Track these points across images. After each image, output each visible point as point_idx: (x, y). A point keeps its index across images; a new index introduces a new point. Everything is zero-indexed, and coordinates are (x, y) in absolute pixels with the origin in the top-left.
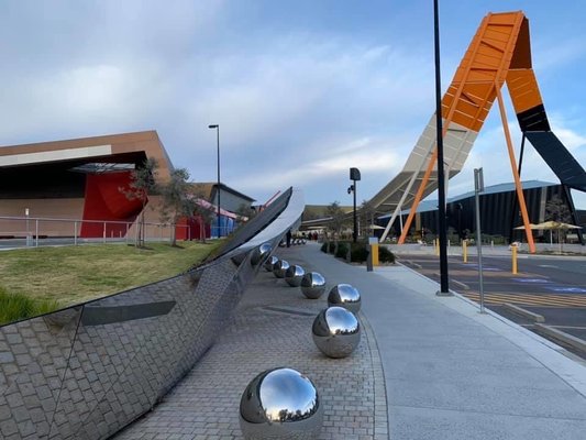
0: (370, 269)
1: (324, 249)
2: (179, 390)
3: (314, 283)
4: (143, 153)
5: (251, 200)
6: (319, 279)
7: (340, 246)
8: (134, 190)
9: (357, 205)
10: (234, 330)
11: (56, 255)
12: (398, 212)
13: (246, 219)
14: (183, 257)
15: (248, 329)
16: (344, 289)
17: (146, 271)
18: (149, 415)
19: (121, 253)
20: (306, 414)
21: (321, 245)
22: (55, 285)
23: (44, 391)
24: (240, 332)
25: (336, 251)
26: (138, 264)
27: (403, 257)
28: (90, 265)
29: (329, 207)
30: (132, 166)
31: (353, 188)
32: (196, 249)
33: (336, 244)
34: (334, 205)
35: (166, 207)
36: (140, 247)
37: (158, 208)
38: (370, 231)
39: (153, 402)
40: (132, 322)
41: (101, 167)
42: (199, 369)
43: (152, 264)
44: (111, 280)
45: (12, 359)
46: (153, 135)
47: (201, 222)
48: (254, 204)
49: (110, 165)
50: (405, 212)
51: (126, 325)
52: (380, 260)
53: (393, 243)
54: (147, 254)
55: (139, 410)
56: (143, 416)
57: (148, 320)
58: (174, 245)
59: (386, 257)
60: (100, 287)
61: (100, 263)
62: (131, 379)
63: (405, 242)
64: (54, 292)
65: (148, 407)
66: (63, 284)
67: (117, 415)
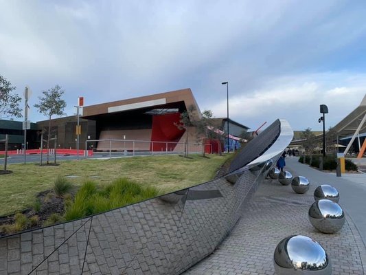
0: (339, 175)
1: (301, 161)
2: (226, 243)
3: (301, 183)
4: (183, 102)
5: (247, 128)
6: (304, 181)
7: (313, 159)
8: (182, 124)
9: (326, 130)
10: (251, 210)
11: (144, 161)
12: (357, 135)
13: (246, 141)
14: (210, 164)
15: (260, 210)
16: (326, 188)
17: (191, 171)
18: (212, 256)
19: (176, 160)
20: (320, 267)
21: (299, 158)
22: (146, 177)
23: (160, 235)
24: (255, 211)
25: (311, 162)
26: (186, 167)
27: (362, 167)
28: (161, 167)
29: (304, 132)
30: (177, 110)
31: (322, 119)
32: (217, 159)
33: (311, 157)
34: (308, 131)
35: (199, 134)
36: (186, 157)
37: (195, 134)
38: (335, 148)
39: (213, 248)
40: (198, 201)
41: (160, 111)
42: (235, 232)
43: (194, 167)
44: (174, 176)
45: (143, 216)
46: (188, 91)
47: (218, 142)
48: (249, 131)
49: (165, 110)
50: (362, 135)
51: (195, 202)
52: (346, 169)
53: (353, 157)
54: (190, 161)
55: (207, 252)
56: (209, 256)
57: (206, 200)
58: (204, 156)
59: (350, 167)
60: (169, 180)
61: (166, 166)
62: (201, 233)
63: (363, 157)
64: (147, 181)
65: (211, 251)
66: (150, 178)
67: (196, 253)
